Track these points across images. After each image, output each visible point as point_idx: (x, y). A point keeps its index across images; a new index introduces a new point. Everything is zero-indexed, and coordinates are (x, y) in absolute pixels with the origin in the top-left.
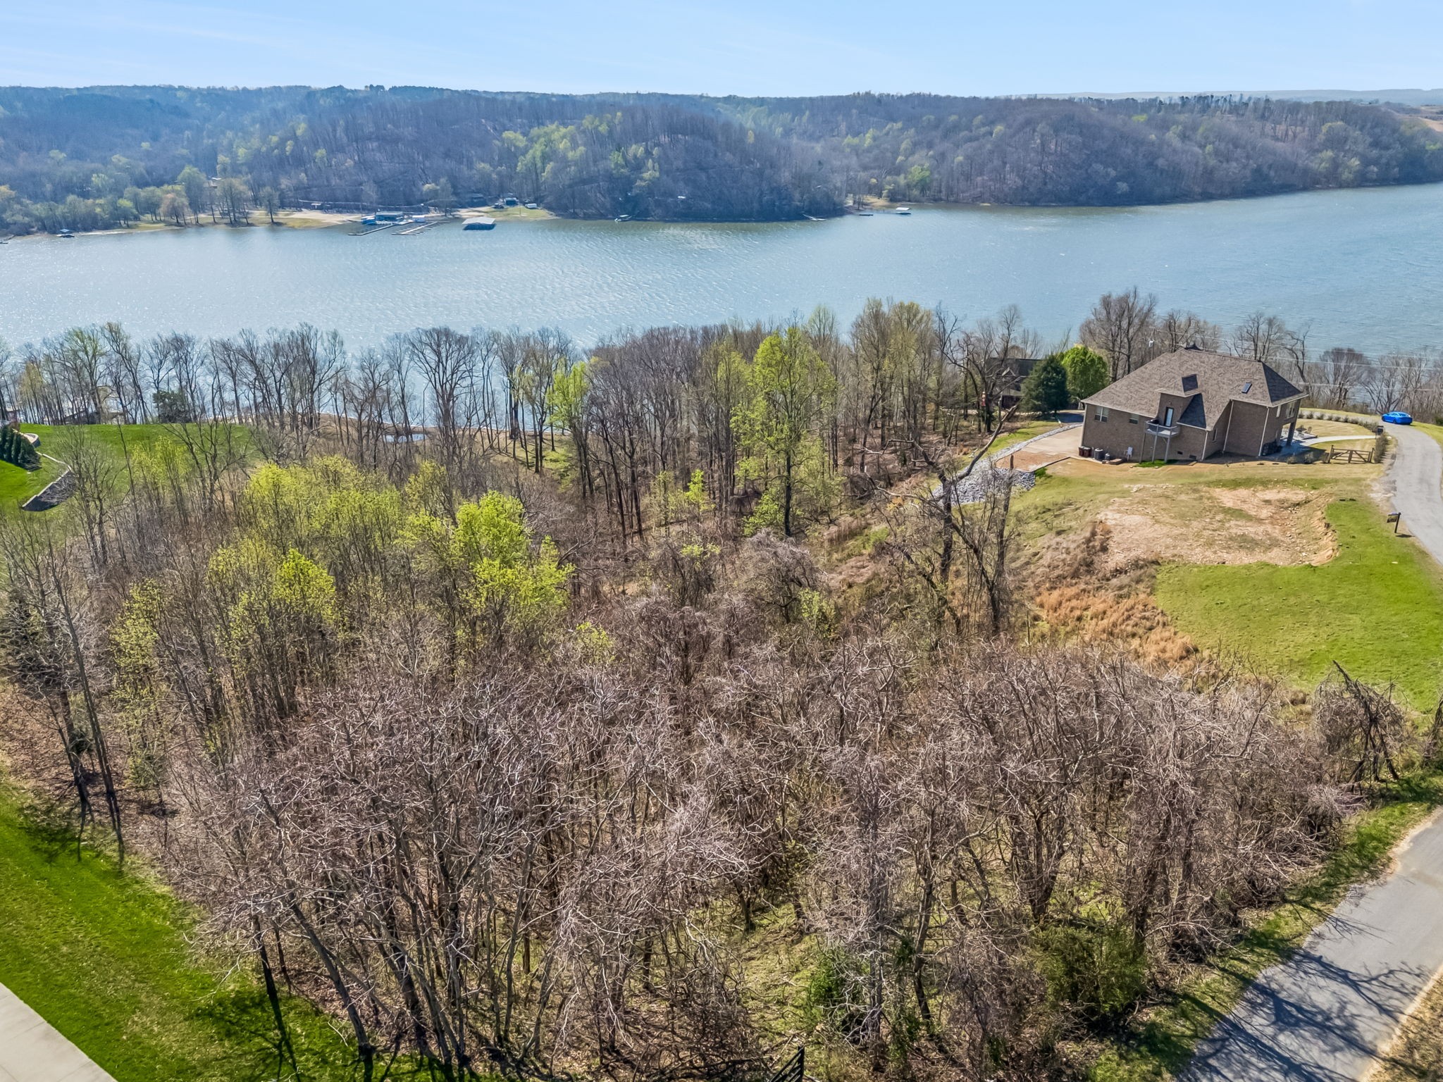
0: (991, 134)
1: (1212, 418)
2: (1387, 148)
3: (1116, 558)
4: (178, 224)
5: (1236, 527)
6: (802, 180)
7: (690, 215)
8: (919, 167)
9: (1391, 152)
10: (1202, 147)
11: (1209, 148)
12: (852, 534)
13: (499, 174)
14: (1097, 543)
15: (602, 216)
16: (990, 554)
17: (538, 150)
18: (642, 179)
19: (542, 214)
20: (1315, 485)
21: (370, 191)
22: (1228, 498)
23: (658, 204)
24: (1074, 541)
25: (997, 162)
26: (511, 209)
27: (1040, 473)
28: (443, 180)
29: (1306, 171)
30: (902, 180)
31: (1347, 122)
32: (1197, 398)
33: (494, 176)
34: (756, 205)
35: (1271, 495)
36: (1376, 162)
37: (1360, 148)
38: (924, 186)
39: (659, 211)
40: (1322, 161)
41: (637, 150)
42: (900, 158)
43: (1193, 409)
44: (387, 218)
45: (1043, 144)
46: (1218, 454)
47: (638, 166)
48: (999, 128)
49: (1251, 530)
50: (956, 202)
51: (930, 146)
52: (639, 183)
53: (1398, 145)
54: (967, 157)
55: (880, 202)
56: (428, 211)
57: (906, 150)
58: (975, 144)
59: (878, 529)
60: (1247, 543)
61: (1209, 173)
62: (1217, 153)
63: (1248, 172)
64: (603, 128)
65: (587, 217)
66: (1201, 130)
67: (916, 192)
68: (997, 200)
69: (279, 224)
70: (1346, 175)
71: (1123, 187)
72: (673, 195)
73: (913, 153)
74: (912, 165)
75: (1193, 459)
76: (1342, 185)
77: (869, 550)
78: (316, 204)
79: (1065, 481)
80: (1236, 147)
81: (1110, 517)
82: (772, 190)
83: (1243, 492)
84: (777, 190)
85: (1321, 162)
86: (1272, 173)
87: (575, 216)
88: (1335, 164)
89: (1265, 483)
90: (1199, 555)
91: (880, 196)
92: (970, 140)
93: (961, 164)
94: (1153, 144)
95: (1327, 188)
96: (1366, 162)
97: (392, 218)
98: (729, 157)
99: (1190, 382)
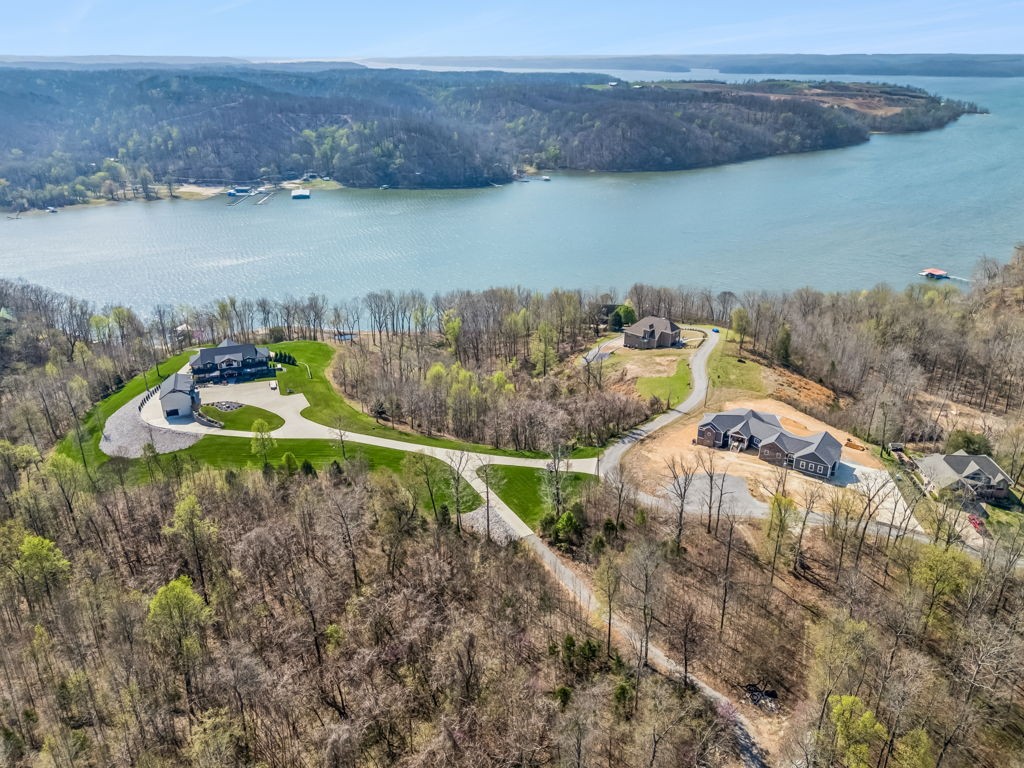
0: (593, 126)
1: (657, 336)
2: (816, 128)
3: (628, 377)
4: (113, 199)
5: (659, 368)
6: (488, 161)
7: (424, 184)
8: (553, 146)
9: (818, 131)
10: (712, 133)
11: (716, 134)
12: (560, 373)
13: (304, 159)
14: (624, 374)
15: (370, 185)
16: (598, 378)
17: (327, 144)
18: (394, 163)
19: (334, 185)
20: (679, 355)
21: (227, 173)
22: (658, 359)
23: (405, 178)
24: (619, 373)
25: (598, 144)
26: (314, 181)
27: (612, 353)
28: (272, 166)
29: (771, 144)
30: (543, 155)
31: (795, 113)
32: (653, 331)
33: (302, 161)
34: (462, 178)
35: (669, 358)
36: (809, 137)
37: (801, 129)
38: (556, 158)
39: (406, 183)
40: (780, 137)
41: (388, 144)
42: (542, 141)
43: (652, 334)
44: (242, 191)
45: (623, 134)
46: (660, 346)
47: (390, 155)
48: (598, 124)
49: (661, 368)
50: (576, 169)
51: (558, 133)
52: (392, 165)
53: (821, 127)
54: (580, 142)
55: (531, 170)
56: (264, 184)
57: (544, 134)
58: (585, 133)
59: (567, 371)
60: (659, 372)
61: (716, 150)
62: (721, 137)
63: (737, 148)
64: (367, 131)
65: (361, 186)
66: (711, 123)
67: (552, 164)
68: (599, 168)
69: (176, 197)
70: (793, 146)
71: (669, 160)
72: (413, 172)
73: (548, 137)
74: (549, 146)
75: (652, 348)
76: (792, 152)
77: (565, 378)
78: (192, 181)
79: (619, 355)
80: (731, 132)
81: (628, 366)
82: (471, 168)
83: (663, 358)
84: (475, 169)
85: (778, 139)
86: (751, 147)
87: (353, 185)
88: (787, 139)
89: (669, 355)
90: (647, 375)
91: (531, 165)
92: (582, 129)
93: (578, 146)
94: (684, 133)
95: (782, 154)
96: (804, 138)
97: (246, 191)
98: (444, 148)
99: (651, 326)
